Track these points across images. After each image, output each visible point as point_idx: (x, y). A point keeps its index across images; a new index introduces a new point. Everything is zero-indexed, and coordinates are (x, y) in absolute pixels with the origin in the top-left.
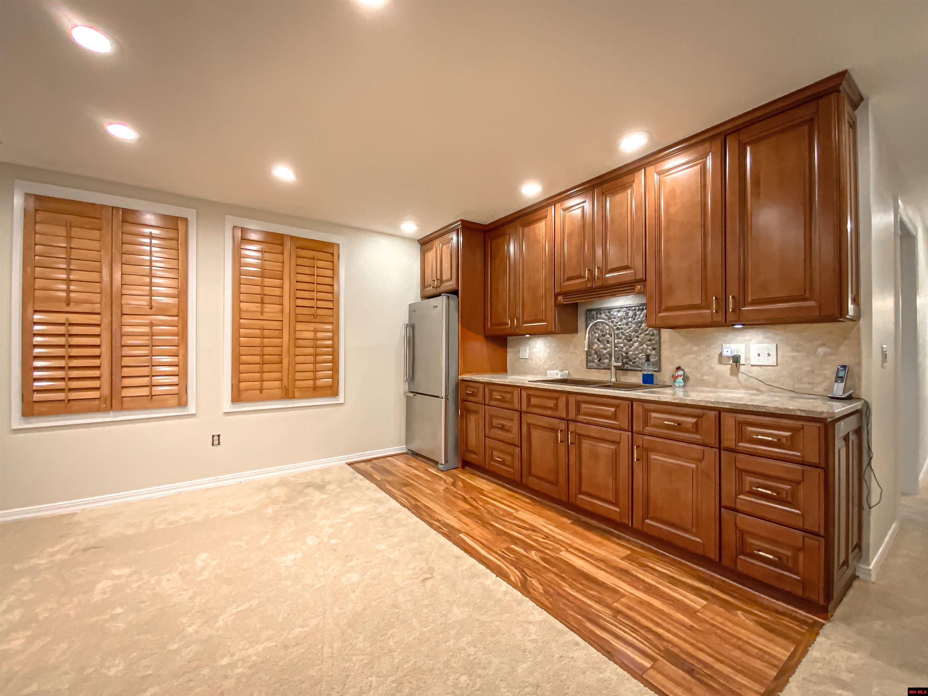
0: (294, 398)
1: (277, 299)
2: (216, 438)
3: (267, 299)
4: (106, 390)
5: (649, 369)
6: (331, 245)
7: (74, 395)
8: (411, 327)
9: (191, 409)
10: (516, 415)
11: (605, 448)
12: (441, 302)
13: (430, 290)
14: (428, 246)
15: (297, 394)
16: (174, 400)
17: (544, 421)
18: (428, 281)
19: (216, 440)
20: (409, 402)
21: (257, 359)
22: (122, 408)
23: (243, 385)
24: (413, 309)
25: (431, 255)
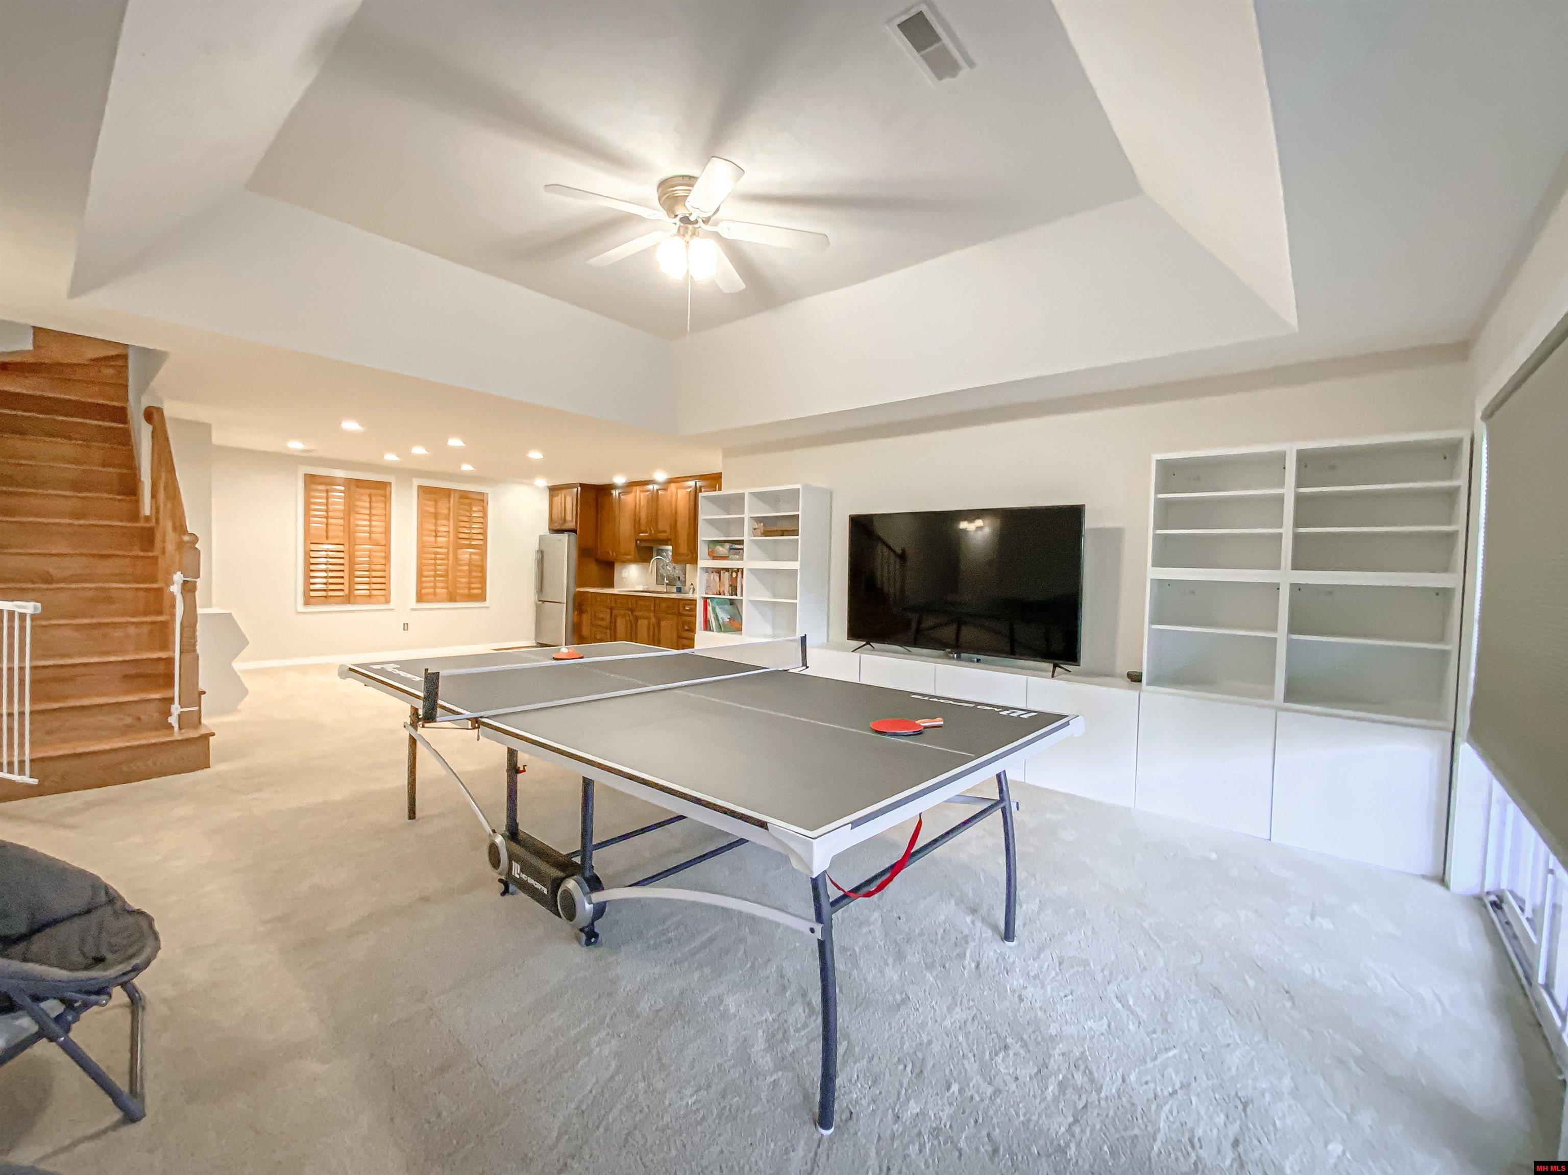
0: (455, 601)
1: (445, 534)
2: (406, 625)
3: (439, 534)
4: (347, 592)
5: (679, 584)
6: (482, 494)
7: (331, 593)
8: (541, 553)
9: (392, 605)
10: (608, 611)
11: (645, 622)
12: (565, 537)
13: (557, 526)
14: (555, 493)
15: (458, 598)
16: (383, 599)
17: (622, 612)
18: (555, 517)
19: (406, 627)
20: (538, 607)
21: (432, 573)
22: (354, 603)
23: (424, 591)
24: (542, 538)
25: (557, 499)
